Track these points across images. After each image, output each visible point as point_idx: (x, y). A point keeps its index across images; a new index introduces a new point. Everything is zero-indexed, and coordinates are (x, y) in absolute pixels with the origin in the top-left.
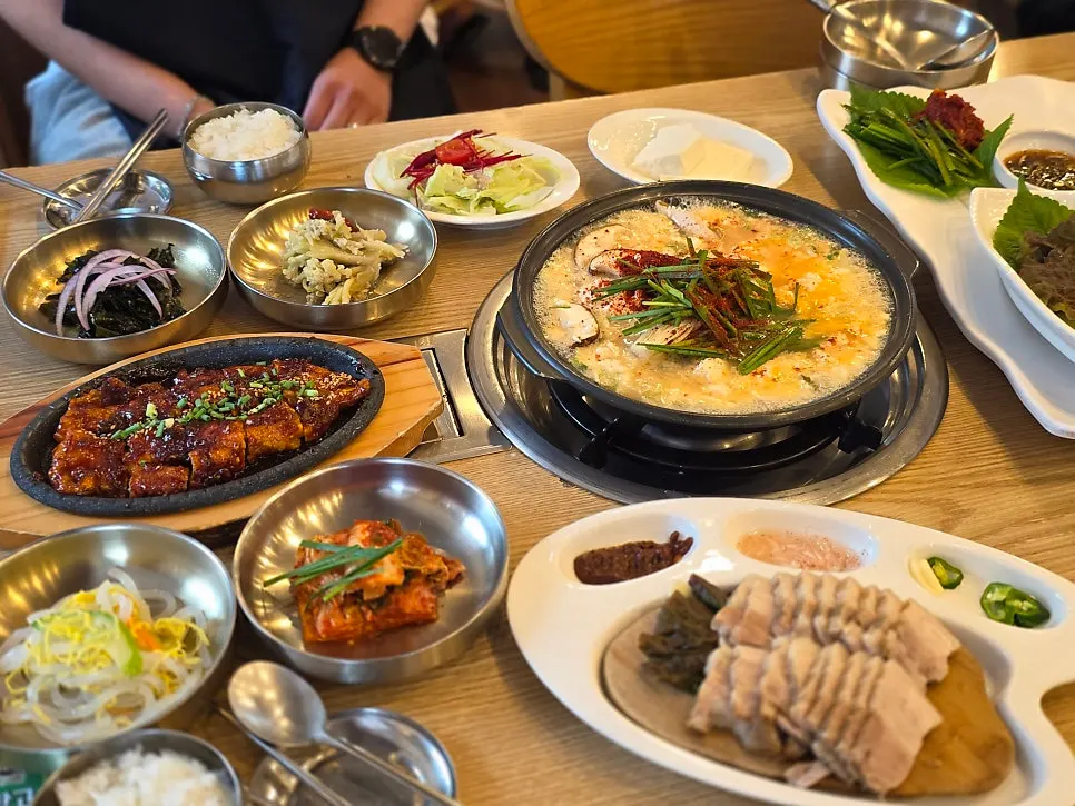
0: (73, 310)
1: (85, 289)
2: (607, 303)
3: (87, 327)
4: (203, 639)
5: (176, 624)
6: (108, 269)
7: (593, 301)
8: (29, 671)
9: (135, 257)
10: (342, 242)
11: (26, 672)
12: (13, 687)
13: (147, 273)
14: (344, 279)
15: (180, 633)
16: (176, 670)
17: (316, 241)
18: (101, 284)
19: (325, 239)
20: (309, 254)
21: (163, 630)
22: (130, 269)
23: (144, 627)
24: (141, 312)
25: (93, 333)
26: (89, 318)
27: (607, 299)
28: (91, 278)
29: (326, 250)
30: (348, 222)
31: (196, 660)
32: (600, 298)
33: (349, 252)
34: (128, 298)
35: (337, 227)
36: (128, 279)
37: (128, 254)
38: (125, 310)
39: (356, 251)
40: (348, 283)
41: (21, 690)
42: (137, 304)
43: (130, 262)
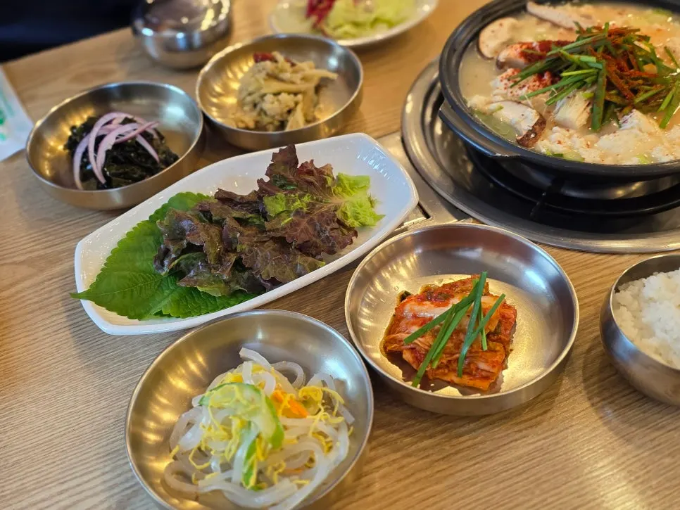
0: (89, 167)
1: (96, 150)
2: (524, 86)
3: (103, 181)
4: (338, 399)
5: (314, 389)
6: (110, 131)
7: (512, 87)
8: (206, 448)
9: (130, 117)
10: (287, 76)
11: (203, 449)
12: (197, 464)
13: (140, 129)
14: (296, 104)
15: (319, 398)
16: (326, 430)
17: (265, 80)
18: (108, 144)
19: (273, 76)
20: (263, 91)
21: (305, 397)
22: (128, 127)
23: (291, 397)
24: (141, 161)
25: (109, 184)
26: (104, 173)
27: (522, 83)
28: (99, 139)
29: (276, 86)
30: (287, 60)
31: (340, 419)
32: (516, 83)
33: (293, 83)
34: (131, 152)
35: (280, 65)
36: (128, 136)
37: (123, 116)
38: (130, 162)
39: (298, 81)
40: (299, 108)
41: (206, 465)
42: (139, 155)
43: (126, 121)
